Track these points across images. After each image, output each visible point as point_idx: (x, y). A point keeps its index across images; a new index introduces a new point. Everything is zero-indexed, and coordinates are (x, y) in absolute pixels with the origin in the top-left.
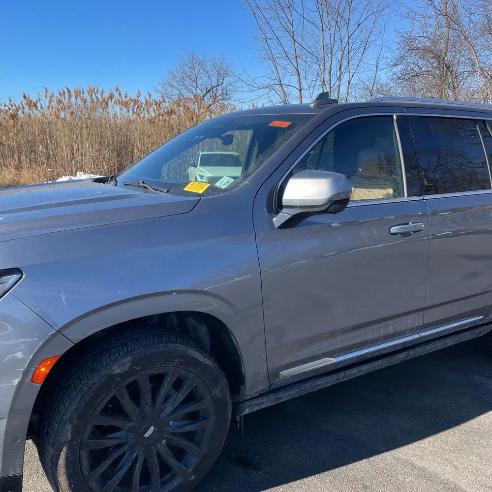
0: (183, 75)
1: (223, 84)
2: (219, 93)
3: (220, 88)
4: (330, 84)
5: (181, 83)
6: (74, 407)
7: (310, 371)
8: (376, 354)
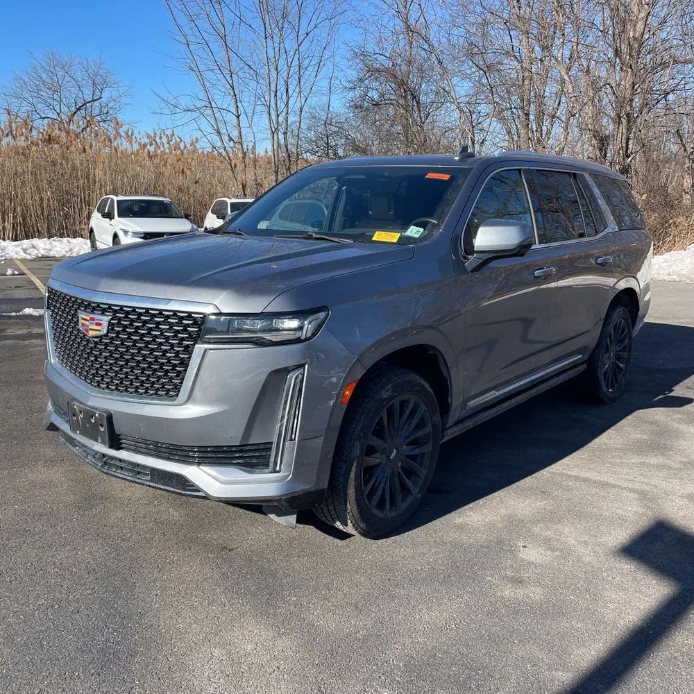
0: (37, 83)
1: (100, 98)
2: (96, 112)
3: (96, 104)
4: (277, 111)
5: (35, 95)
6: (360, 427)
7: (491, 399)
8: (522, 389)
